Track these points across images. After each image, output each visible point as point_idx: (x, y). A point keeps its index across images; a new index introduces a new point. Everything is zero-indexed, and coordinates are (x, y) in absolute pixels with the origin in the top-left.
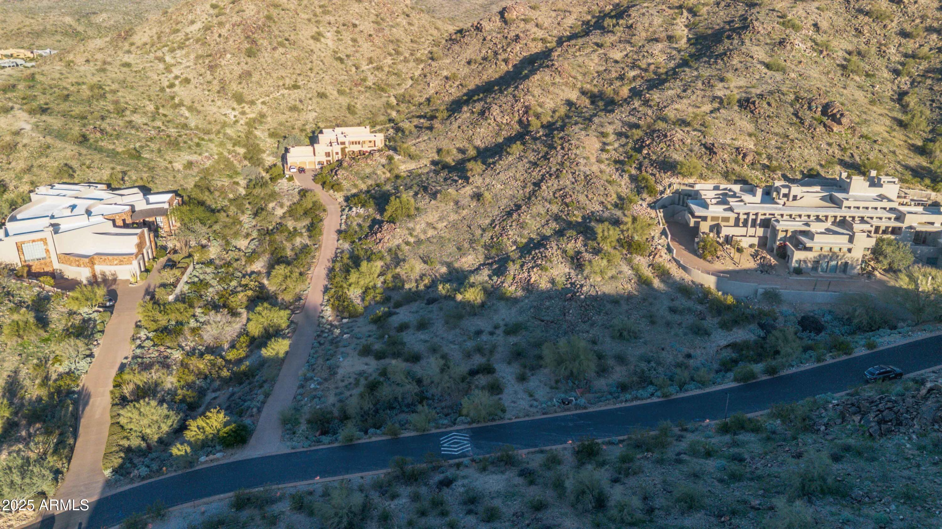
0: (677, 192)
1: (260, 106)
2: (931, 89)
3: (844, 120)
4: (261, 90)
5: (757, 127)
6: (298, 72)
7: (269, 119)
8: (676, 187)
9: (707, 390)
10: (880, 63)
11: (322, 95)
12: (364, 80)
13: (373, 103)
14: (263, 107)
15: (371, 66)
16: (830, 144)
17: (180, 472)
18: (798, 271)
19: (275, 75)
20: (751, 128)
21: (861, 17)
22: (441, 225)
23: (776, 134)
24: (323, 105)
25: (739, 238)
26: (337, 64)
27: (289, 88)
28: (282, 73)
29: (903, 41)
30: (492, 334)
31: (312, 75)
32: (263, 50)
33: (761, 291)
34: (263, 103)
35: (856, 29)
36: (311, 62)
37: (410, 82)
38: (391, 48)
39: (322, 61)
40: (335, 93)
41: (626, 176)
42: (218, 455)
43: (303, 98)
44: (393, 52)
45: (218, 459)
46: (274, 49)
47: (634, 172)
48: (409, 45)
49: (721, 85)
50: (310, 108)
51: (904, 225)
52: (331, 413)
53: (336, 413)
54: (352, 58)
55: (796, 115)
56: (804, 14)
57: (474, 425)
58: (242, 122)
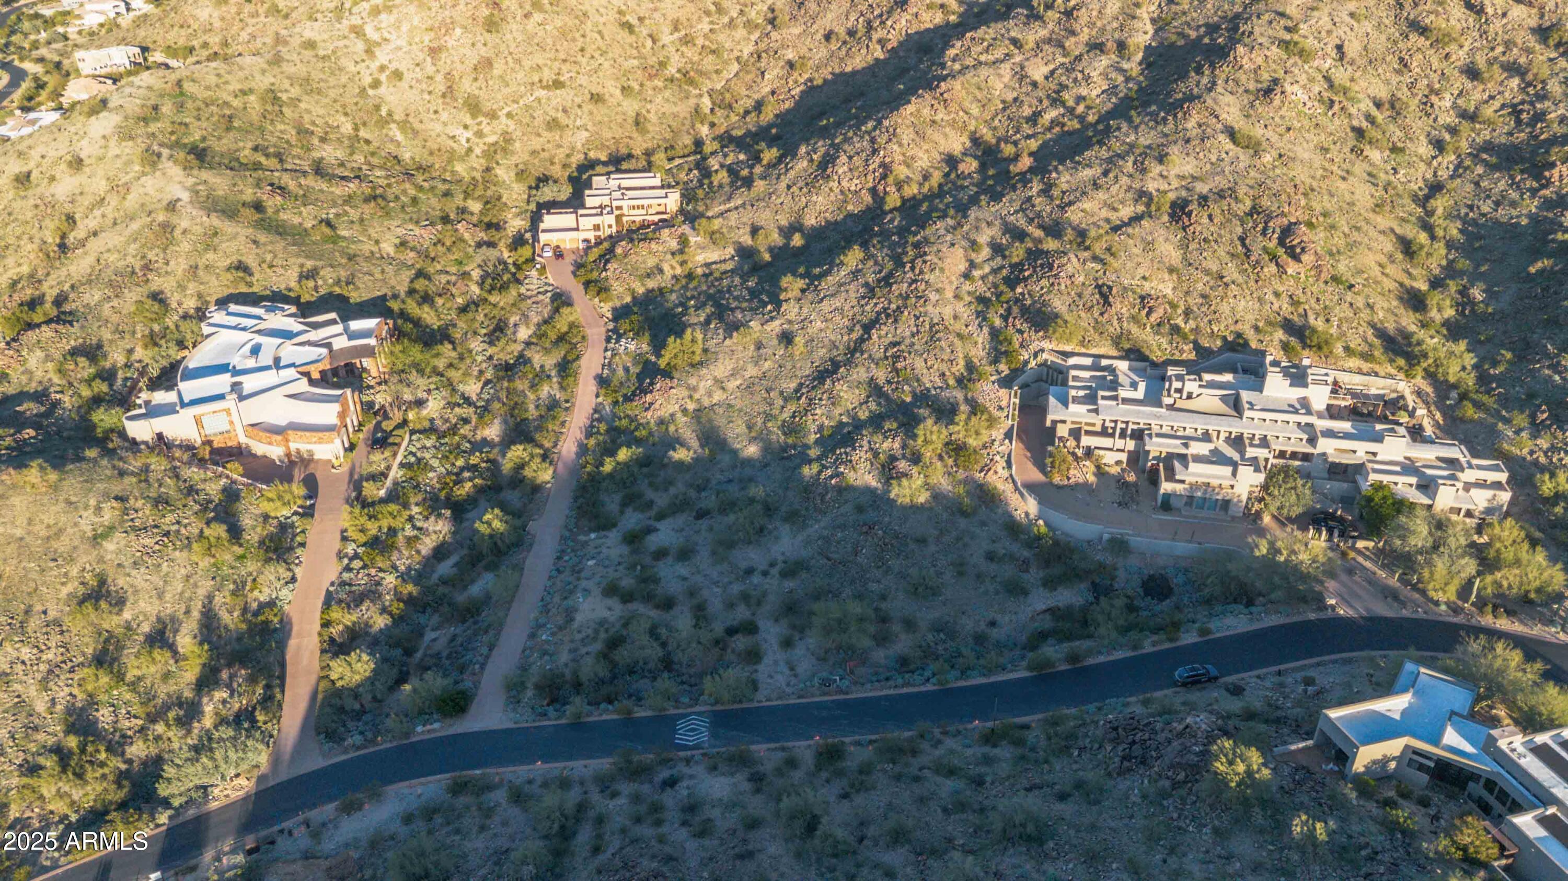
0: (1044, 364)
1: (503, 119)
2: (1477, 184)
3: (1304, 258)
4: (506, 91)
5: (1184, 257)
6: (562, 56)
7: (517, 145)
8: (1045, 356)
9: (993, 679)
10: (1420, 126)
11: (596, 98)
12: (663, 64)
13: (675, 110)
14: (510, 122)
15: (676, 35)
16: (1277, 294)
17: (395, 744)
18: (1167, 504)
19: (527, 63)
20: (1176, 257)
21: (1413, 37)
22: (732, 385)
23: (1207, 272)
24: (599, 118)
25: (1101, 452)
26: (623, 35)
27: (547, 87)
28: (539, 59)
29: (1469, 86)
30: (765, 574)
31: (584, 61)
32: (510, 19)
33: (1106, 536)
34: (509, 115)
35: (1401, 60)
36: (583, 36)
37: (735, 67)
39: (600, 32)
40: (618, 92)
41: (986, 330)
42: (436, 725)
43: (569, 105)
44: (713, 8)
45: (434, 730)
46: (527, 16)
47: (998, 322)
49: (1157, 170)
50: (579, 123)
51: (1316, 452)
52: (563, 675)
53: (568, 676)
54: (647, 22)
55: (1242, 239)
56: (1329, 26)
57: (719, 707)
58: (478, 151)
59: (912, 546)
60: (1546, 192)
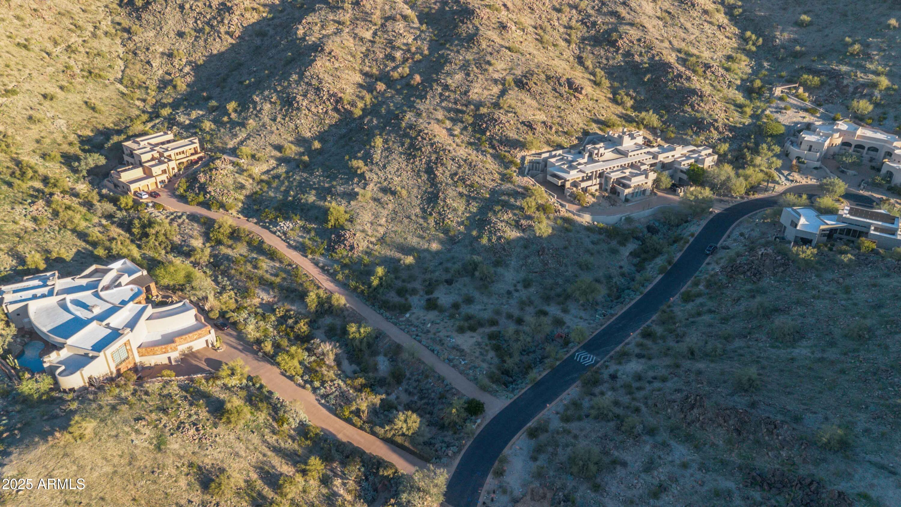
0: (531, 162)
2: (593, 53)
5: (539, 104)
7: (18, 138)
8: (528, 159)
9: (654, 283)
10: (555, 33)
11: (47, 97)
12: (70, 67)
13: (107, 94)
15: (60, 48)
16: (582, 109)
17: (472, 440)
18: (627, 200)
20: (534, 103)
23: (552, 107)
24: (60, 109)
25: (589, 188)
26: (24, 52)
29: (559, 15)
31: (15, 73)
33: (622, 218)
35: (530, 8)
37: (121, 62)
38: (67, 22)
42: (479, 421)
43: (31, 104)
44: (73, 27)
45: (481, 423)
47: (491, 151)
48: (82, 15)
49: (491, 69)
50: (49, 115)
51: (658, 161)
55: (555, 90)
59: (565, 252)
60: (621, 51)
